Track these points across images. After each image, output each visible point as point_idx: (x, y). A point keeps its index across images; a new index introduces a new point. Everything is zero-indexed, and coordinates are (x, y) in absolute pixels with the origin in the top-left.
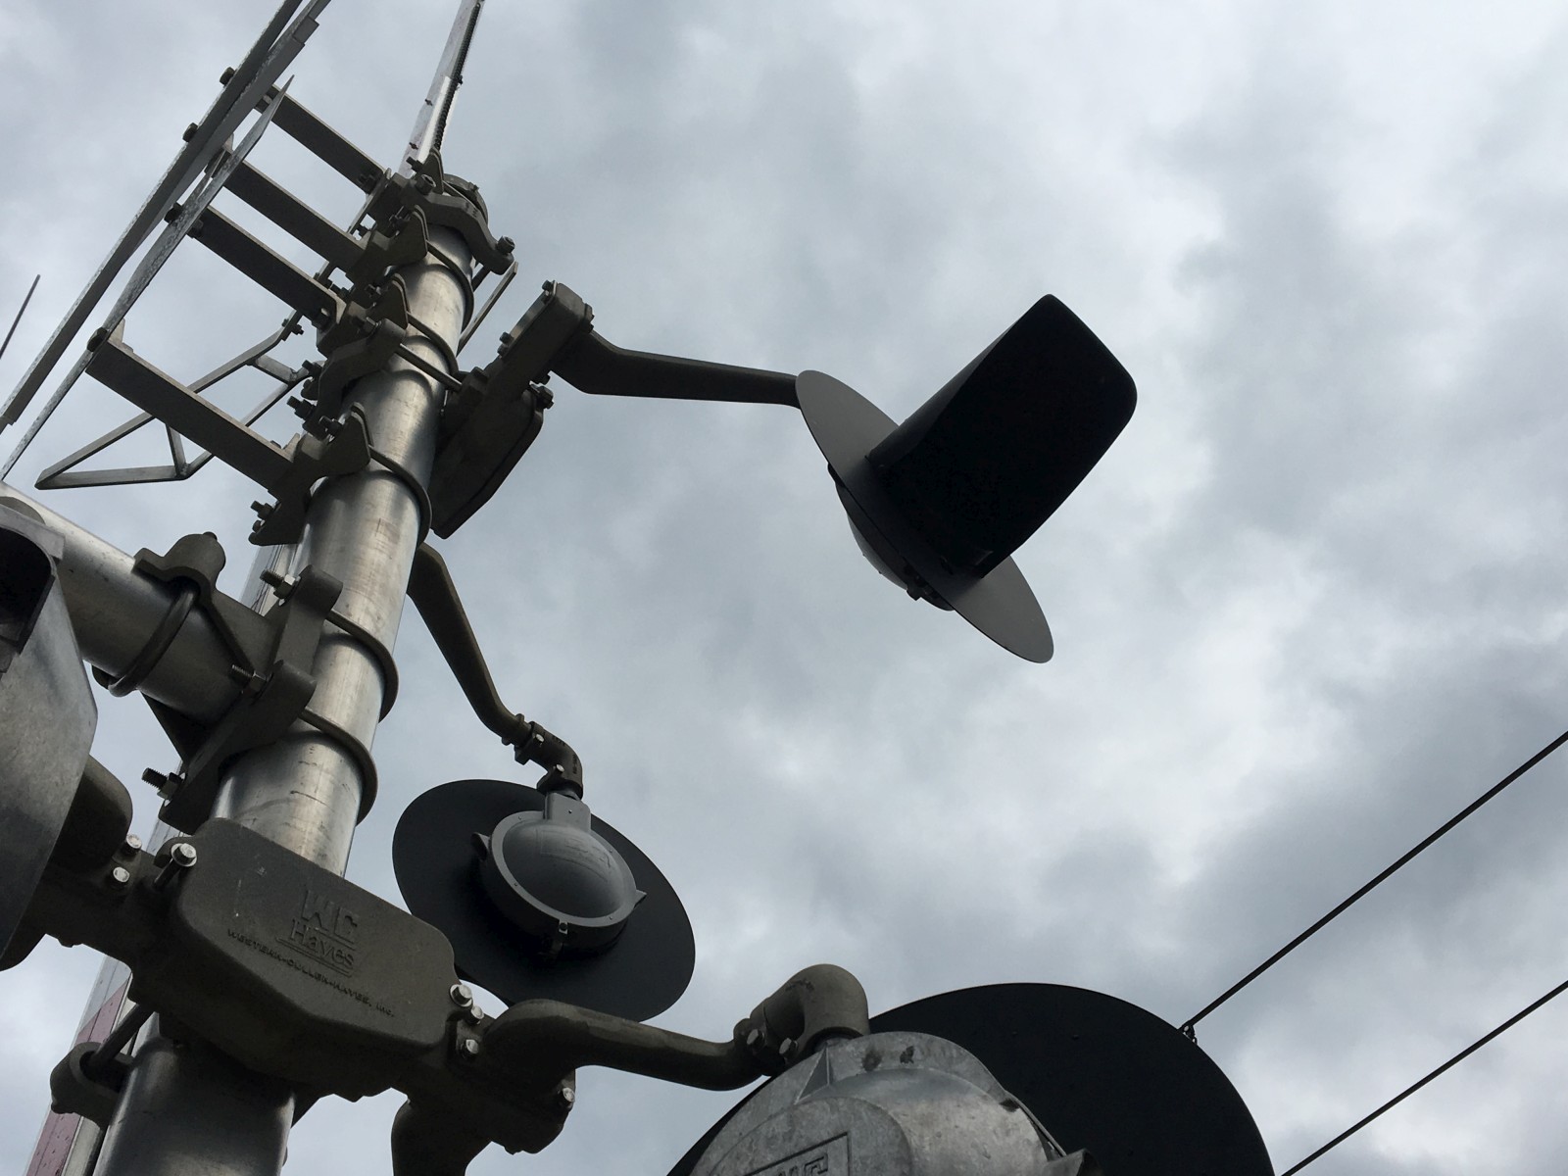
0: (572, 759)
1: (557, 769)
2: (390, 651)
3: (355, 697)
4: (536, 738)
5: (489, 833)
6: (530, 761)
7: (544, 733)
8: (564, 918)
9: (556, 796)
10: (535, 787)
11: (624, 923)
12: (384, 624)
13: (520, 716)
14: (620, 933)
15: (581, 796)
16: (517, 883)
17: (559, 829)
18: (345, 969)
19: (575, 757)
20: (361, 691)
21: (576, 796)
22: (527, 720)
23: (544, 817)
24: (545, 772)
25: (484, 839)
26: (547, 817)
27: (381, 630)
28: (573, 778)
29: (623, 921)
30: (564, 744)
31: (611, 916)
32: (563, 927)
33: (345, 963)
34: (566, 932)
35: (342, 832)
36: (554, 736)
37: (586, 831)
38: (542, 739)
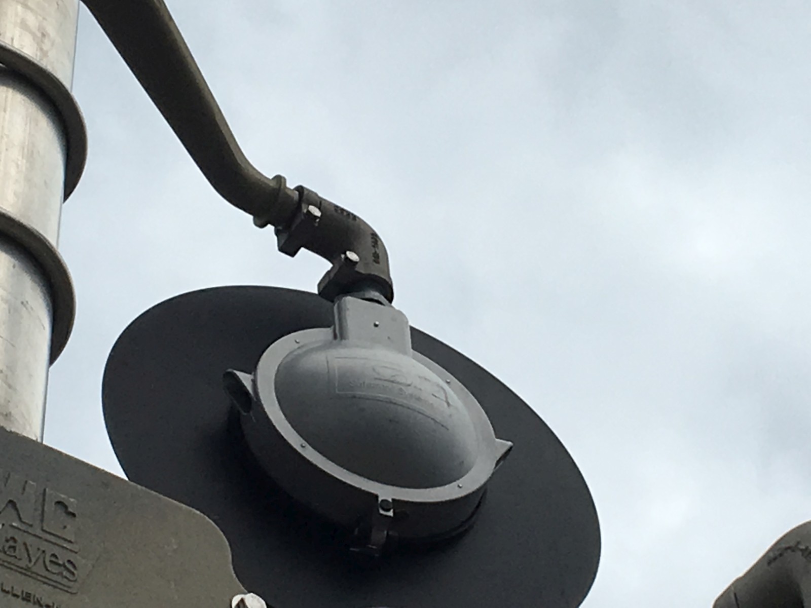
0: (369, 240)
1: (347, 258)
2: (67, 85)
3: (23, 163)
4: (309, 212)
5: (251, 368)
6: (302, 249)
7: (320, 203)
8: (386, 492)
9: (351, 303)
10: (316, 291)
11: (481, 494)
12: (53, 44)
13: (279, 179)
14: (478, 507)
15: (390, 299)
16: (305, 443)
17: (362, 352)
18: (65, 581)
19: (374, 236)
20: (30, 154)
21: (382, 299)
22: (291, 185)
23: (335, 337)
24: (328, 266)
25: (245, 379)
26: (340, 335)
27: (49, 54)
28: (374, 270)
29: (478, 490)
30: (355, 217)
31: (460, 482)
32: (386, 505)
33: (65, 573)
34: (391, 513)
35: (31, 376)
36: (336, 207)
37: (405, 353)
38: (317, 213)
